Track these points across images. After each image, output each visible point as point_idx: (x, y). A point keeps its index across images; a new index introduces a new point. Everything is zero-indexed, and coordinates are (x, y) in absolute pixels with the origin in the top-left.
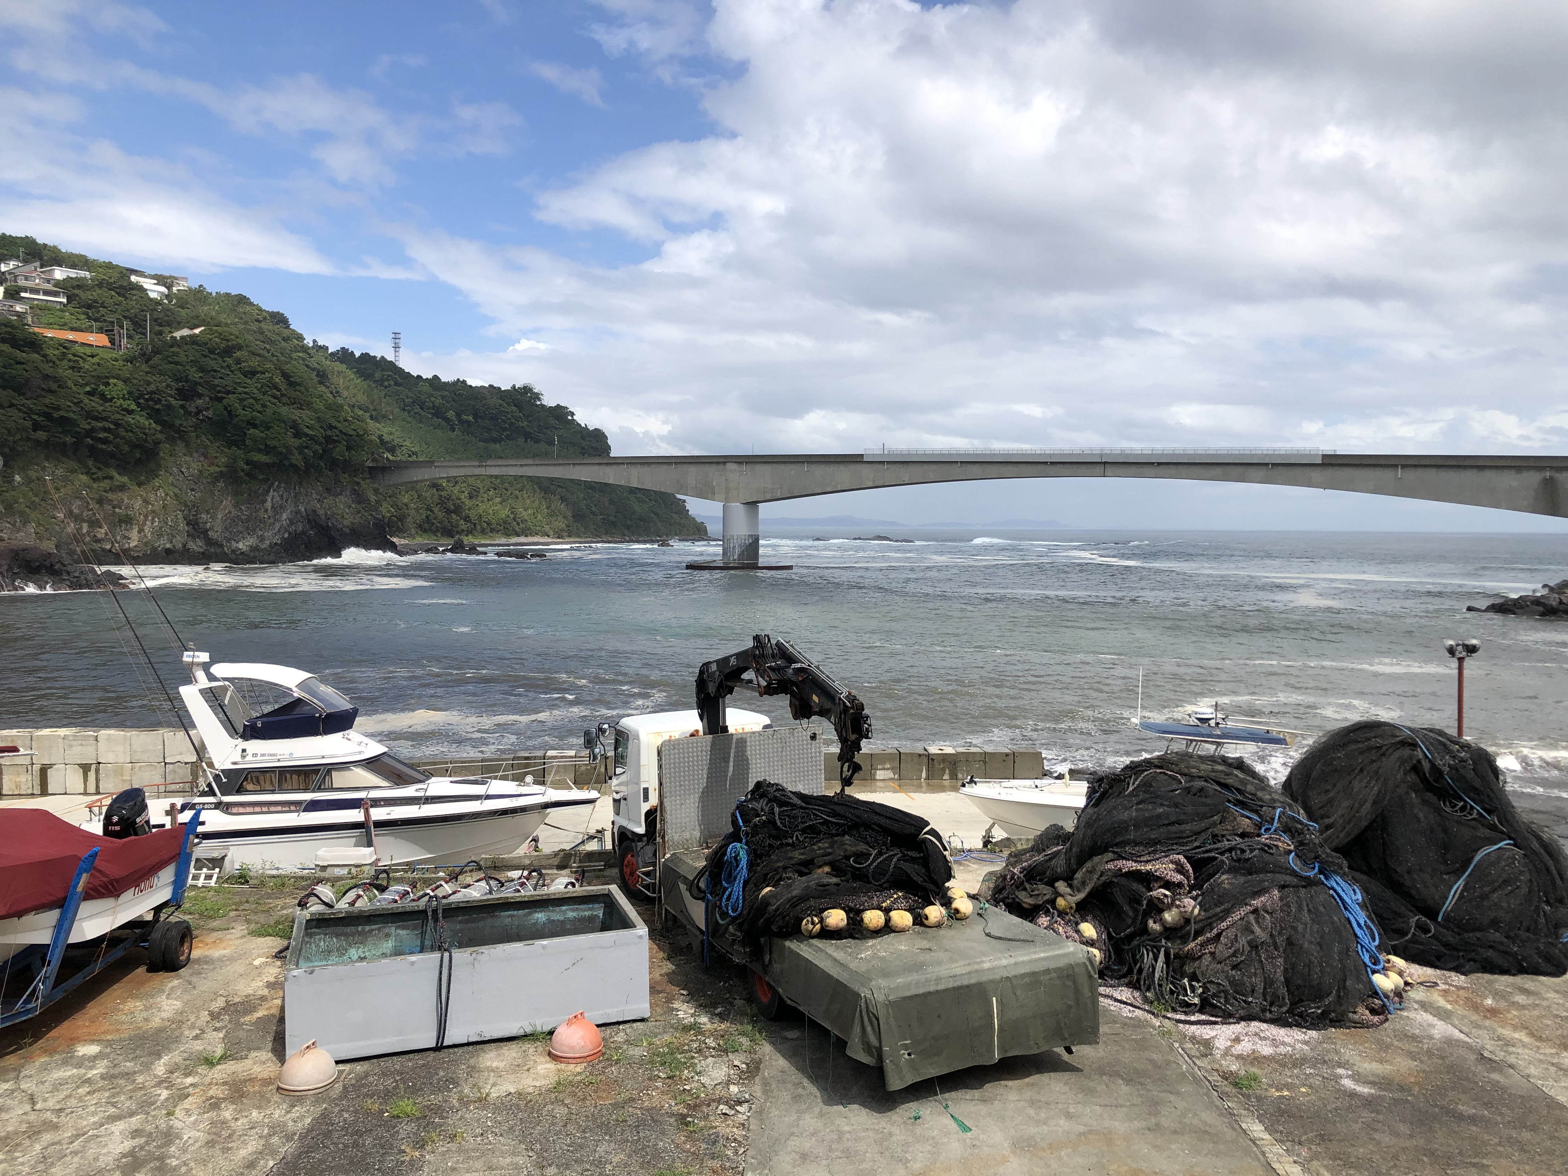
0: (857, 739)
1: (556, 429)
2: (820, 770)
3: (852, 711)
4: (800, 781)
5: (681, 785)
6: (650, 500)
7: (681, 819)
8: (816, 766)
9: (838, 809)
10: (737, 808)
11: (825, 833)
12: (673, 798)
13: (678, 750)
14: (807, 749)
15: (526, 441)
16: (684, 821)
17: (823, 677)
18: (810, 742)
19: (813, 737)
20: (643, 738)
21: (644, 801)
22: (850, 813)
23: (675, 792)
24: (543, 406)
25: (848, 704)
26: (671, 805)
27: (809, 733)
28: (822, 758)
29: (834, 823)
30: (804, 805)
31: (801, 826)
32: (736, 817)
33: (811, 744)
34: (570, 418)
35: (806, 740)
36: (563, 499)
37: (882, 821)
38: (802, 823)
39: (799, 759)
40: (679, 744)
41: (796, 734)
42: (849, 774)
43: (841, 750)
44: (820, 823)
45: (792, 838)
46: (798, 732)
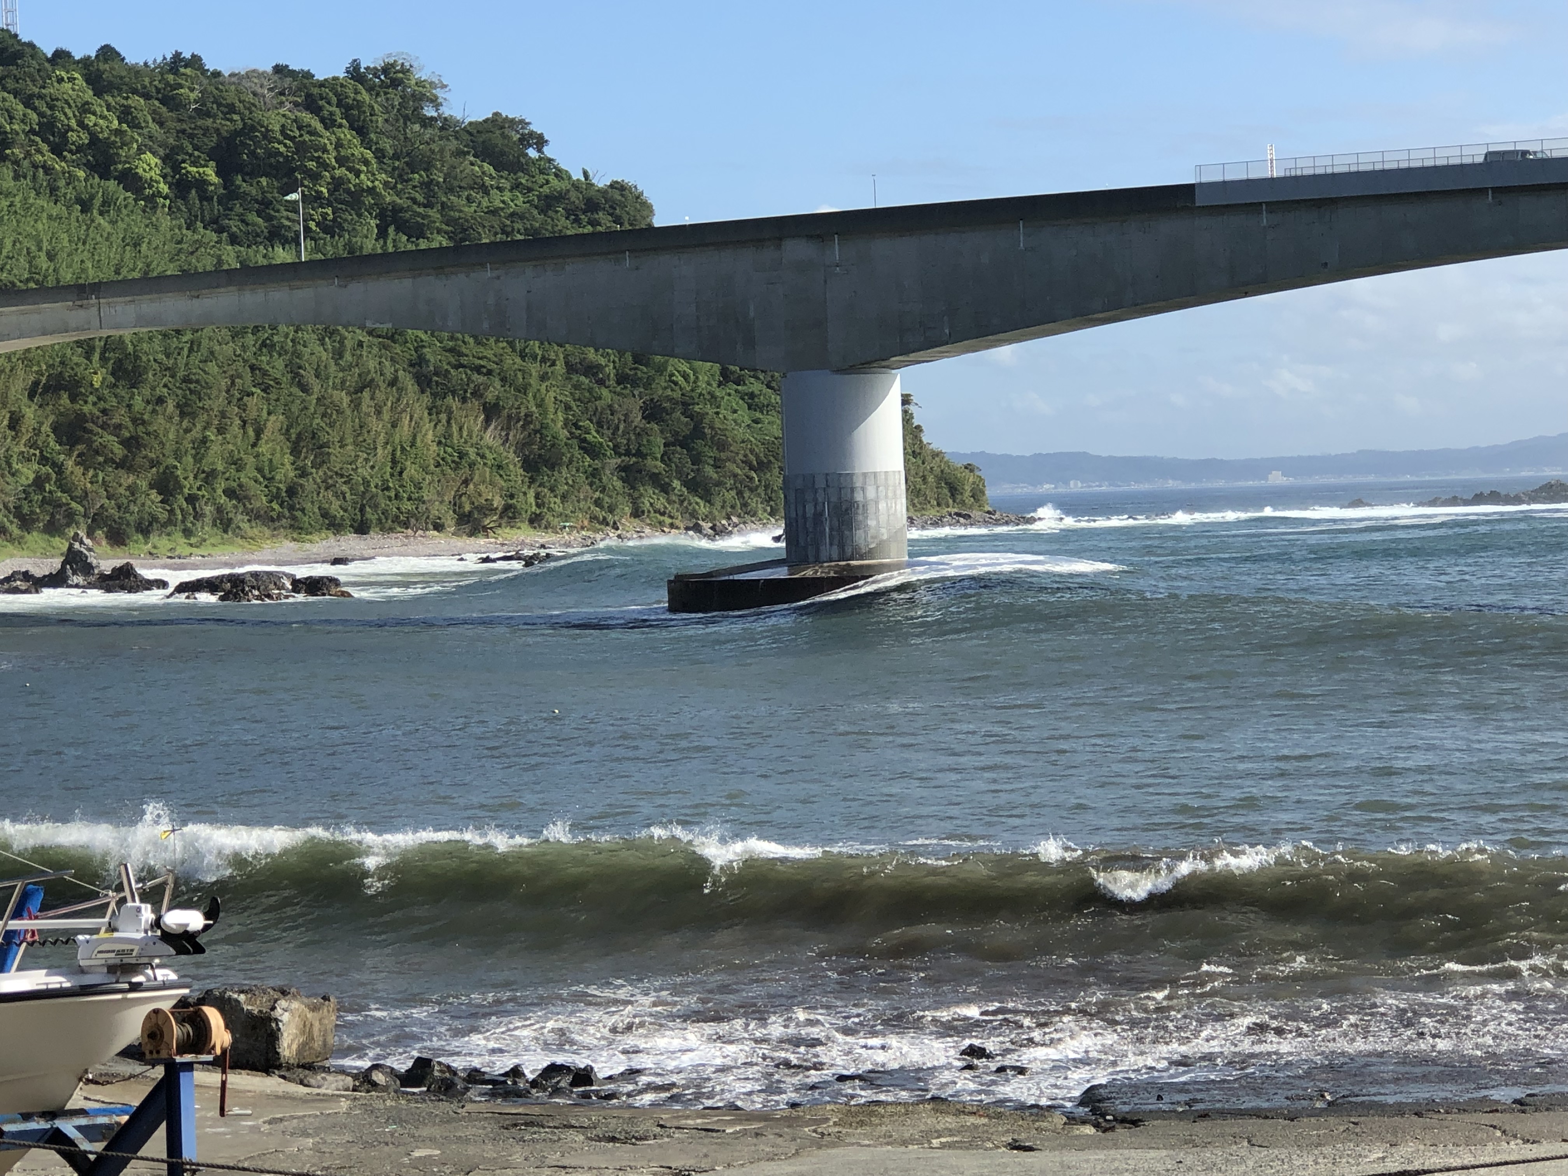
34: (532, 153)
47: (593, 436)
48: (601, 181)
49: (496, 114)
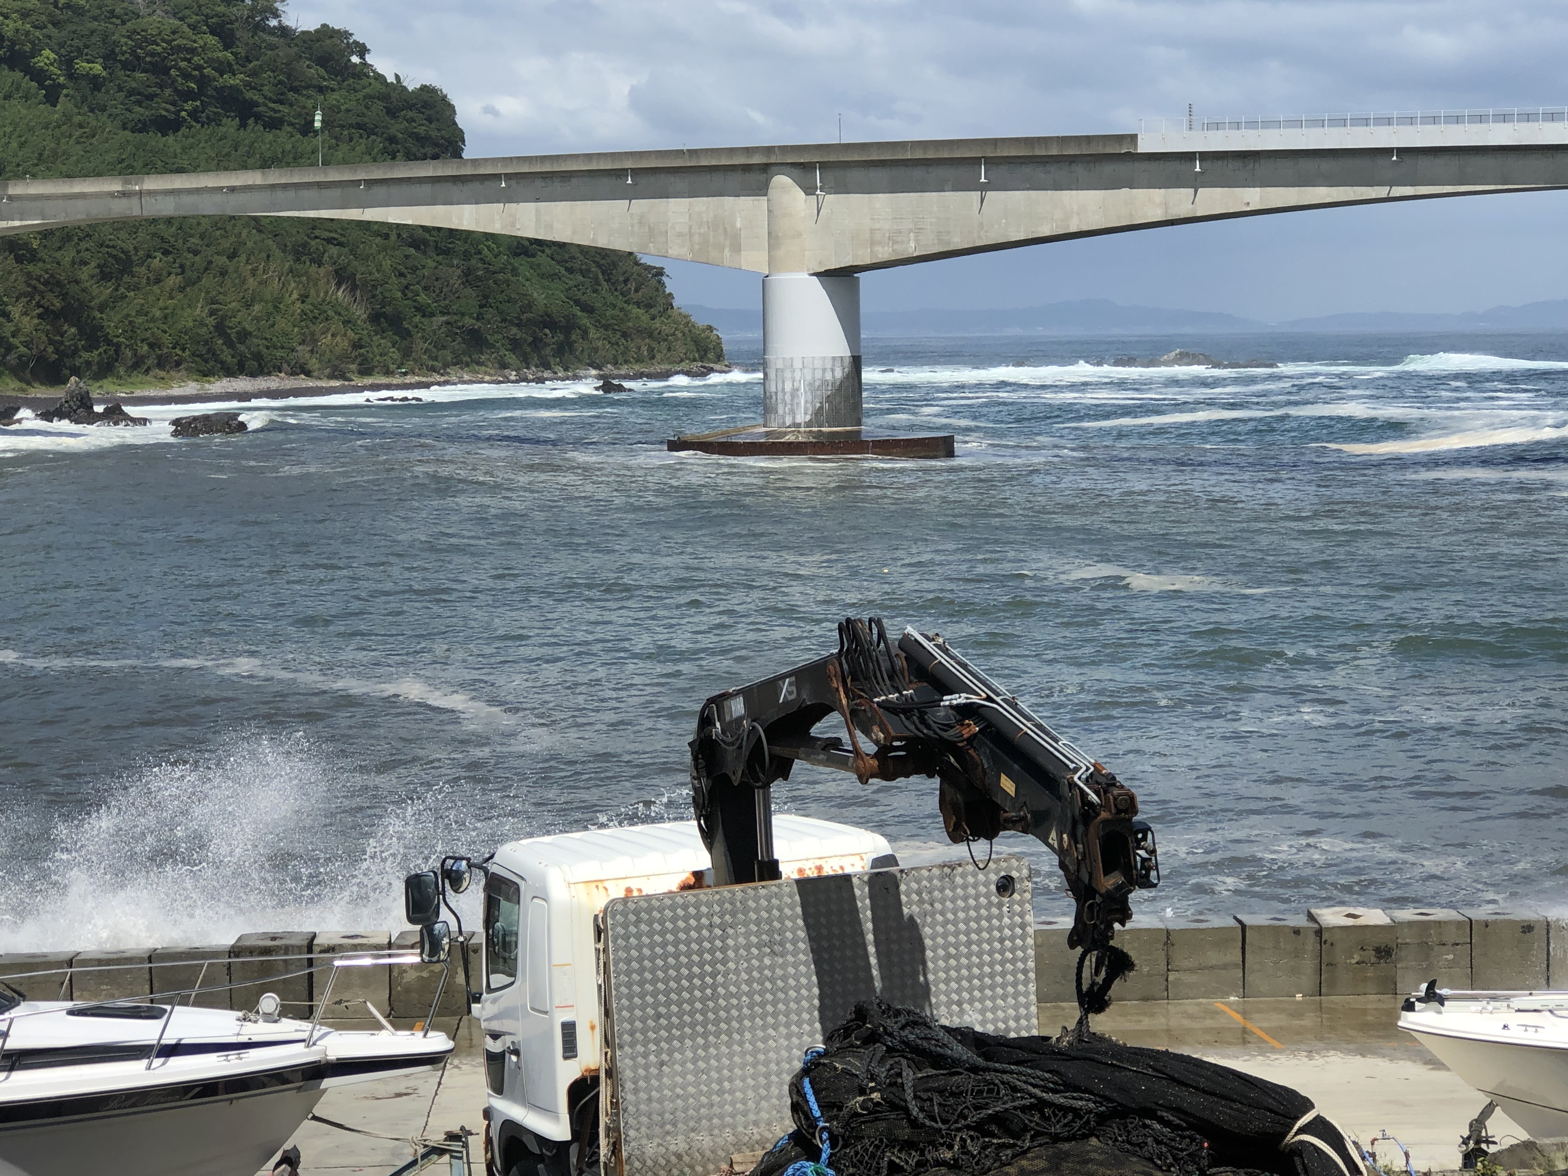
0: (1119, 888)
1: (321, 90)
2: (1025, 972)
3: (1104, 815)
4: (971, 1002)
5: (659, 1016)
6: (570, 270)
7: (660, 1101)
8: (1013, 961)
9: (1072, 1071)
10: (806, 1071)
11: (1038, 1134)
12: (640, 1048)
13: (650, 923)
14: (989, 919)
15: (243, 125)
16: (668, 1105)
17: (1026, 727)
18: (995, 899)
19: (1006, 885)
20: (558, 892)
21: (566, 1058)
22: (1102, 1080)
23: (644, 1032)
24: (284, 31)
25: (1093, 797)
26: (635, 1068)
27: (994, 877)
28: (1030, 941)
29: (1061, 1107)
30: (980, 1061)
31: (973, 1118)
32: (804, 1096)
33: (1000, 906)
34: (355, 59)
35: (987, 896)
36: (342, 276)
37: (1188, 1099)
38: (977, 1108)
39: (969, 943)
40: (649, 910)
41: (959, 880)
42: (1100, 979)
43: (1078, 919)
44: (1024, 1109)
45: (950, 1147)
46: (964, 876)
47: (423, 298)
48: (412, 84)
49: (324, 26)
